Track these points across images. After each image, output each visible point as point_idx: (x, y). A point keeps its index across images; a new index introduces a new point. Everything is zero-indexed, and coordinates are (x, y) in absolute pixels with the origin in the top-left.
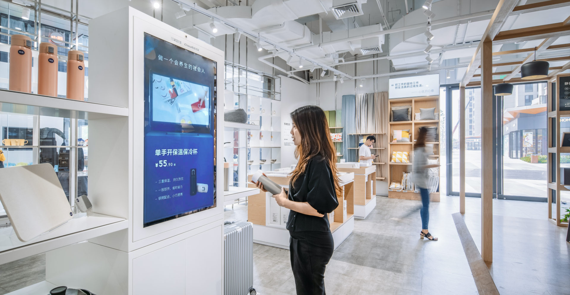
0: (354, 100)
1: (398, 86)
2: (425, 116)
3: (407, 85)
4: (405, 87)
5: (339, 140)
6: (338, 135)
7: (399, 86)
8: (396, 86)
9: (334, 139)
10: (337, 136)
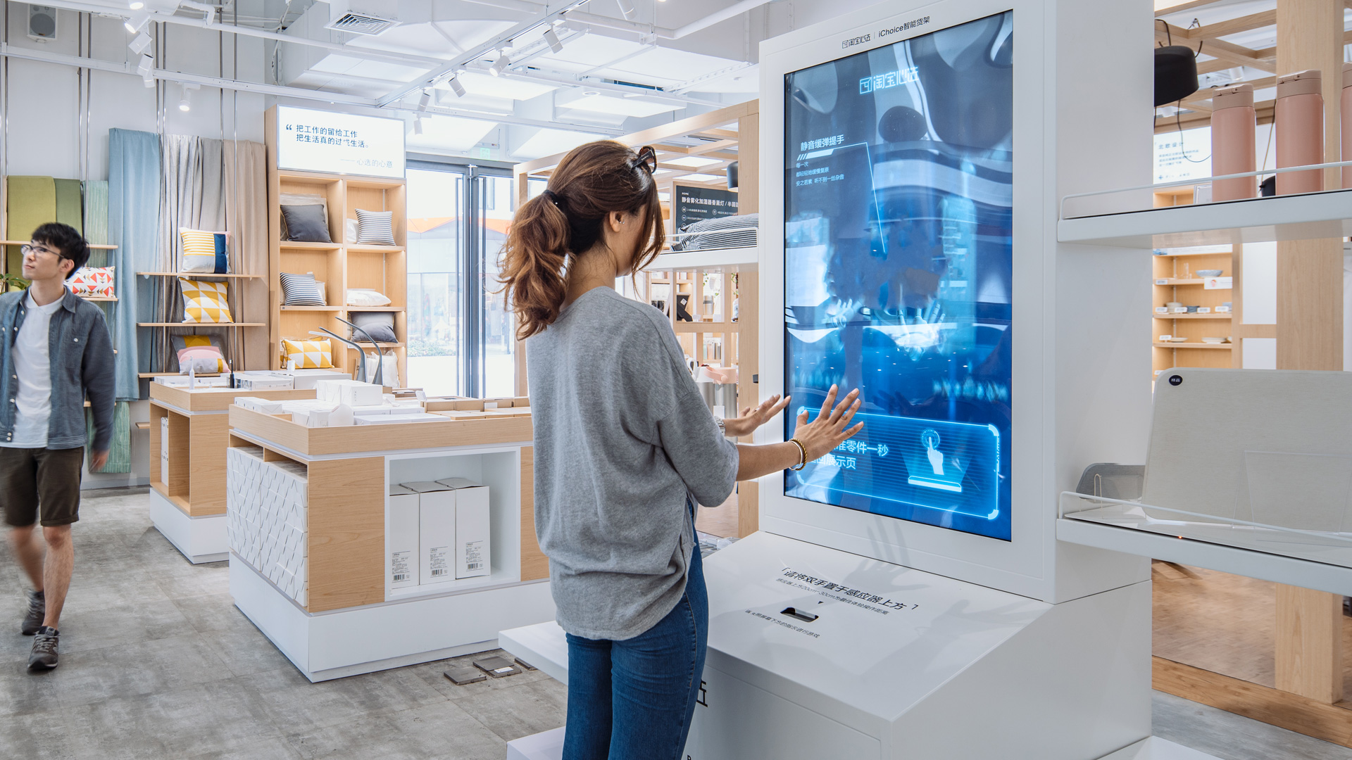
0: (156, 153)
1: (304, 134)
2: (369, 233)
3: (328, 136)
4: (323, 140)
5: (107, 292)
6: (102, 275)
7: (307, 134)
8: (299, 133)
9: (88, 290)
10: (98, 277)
